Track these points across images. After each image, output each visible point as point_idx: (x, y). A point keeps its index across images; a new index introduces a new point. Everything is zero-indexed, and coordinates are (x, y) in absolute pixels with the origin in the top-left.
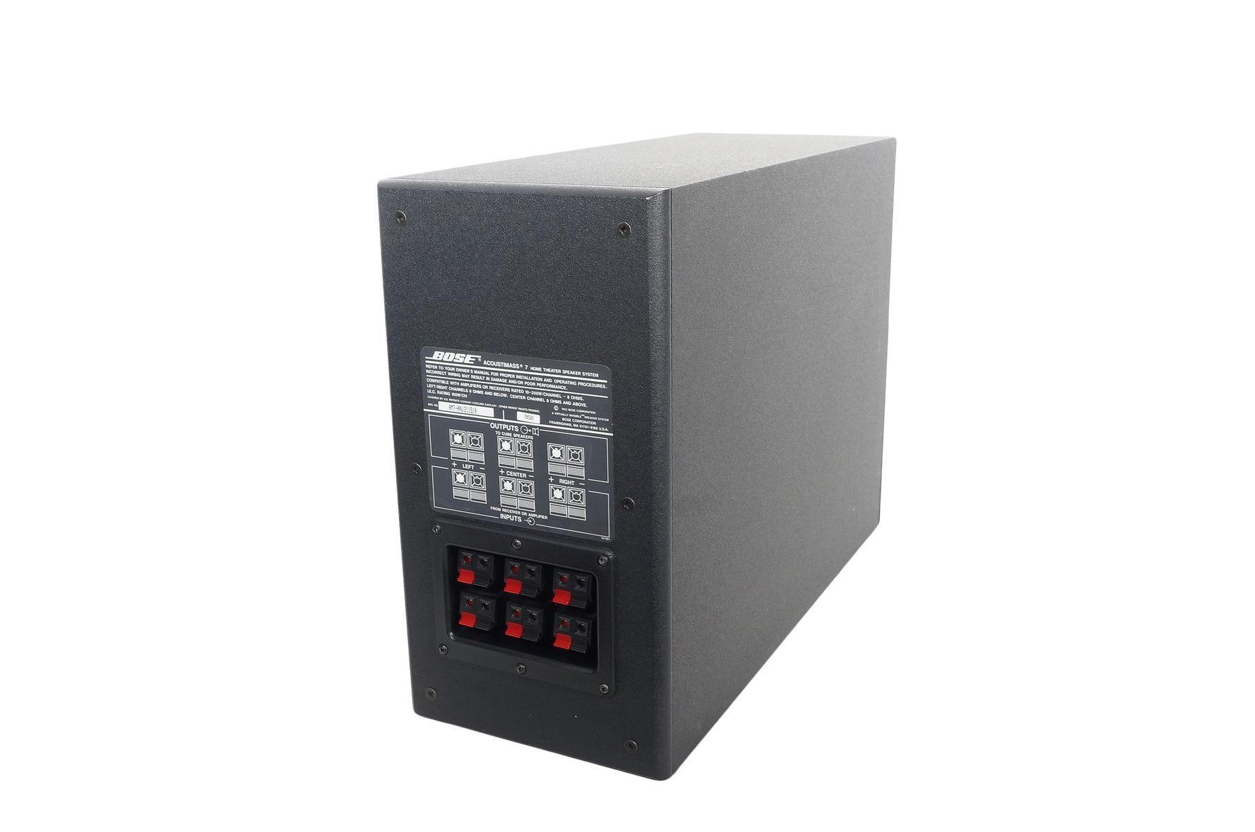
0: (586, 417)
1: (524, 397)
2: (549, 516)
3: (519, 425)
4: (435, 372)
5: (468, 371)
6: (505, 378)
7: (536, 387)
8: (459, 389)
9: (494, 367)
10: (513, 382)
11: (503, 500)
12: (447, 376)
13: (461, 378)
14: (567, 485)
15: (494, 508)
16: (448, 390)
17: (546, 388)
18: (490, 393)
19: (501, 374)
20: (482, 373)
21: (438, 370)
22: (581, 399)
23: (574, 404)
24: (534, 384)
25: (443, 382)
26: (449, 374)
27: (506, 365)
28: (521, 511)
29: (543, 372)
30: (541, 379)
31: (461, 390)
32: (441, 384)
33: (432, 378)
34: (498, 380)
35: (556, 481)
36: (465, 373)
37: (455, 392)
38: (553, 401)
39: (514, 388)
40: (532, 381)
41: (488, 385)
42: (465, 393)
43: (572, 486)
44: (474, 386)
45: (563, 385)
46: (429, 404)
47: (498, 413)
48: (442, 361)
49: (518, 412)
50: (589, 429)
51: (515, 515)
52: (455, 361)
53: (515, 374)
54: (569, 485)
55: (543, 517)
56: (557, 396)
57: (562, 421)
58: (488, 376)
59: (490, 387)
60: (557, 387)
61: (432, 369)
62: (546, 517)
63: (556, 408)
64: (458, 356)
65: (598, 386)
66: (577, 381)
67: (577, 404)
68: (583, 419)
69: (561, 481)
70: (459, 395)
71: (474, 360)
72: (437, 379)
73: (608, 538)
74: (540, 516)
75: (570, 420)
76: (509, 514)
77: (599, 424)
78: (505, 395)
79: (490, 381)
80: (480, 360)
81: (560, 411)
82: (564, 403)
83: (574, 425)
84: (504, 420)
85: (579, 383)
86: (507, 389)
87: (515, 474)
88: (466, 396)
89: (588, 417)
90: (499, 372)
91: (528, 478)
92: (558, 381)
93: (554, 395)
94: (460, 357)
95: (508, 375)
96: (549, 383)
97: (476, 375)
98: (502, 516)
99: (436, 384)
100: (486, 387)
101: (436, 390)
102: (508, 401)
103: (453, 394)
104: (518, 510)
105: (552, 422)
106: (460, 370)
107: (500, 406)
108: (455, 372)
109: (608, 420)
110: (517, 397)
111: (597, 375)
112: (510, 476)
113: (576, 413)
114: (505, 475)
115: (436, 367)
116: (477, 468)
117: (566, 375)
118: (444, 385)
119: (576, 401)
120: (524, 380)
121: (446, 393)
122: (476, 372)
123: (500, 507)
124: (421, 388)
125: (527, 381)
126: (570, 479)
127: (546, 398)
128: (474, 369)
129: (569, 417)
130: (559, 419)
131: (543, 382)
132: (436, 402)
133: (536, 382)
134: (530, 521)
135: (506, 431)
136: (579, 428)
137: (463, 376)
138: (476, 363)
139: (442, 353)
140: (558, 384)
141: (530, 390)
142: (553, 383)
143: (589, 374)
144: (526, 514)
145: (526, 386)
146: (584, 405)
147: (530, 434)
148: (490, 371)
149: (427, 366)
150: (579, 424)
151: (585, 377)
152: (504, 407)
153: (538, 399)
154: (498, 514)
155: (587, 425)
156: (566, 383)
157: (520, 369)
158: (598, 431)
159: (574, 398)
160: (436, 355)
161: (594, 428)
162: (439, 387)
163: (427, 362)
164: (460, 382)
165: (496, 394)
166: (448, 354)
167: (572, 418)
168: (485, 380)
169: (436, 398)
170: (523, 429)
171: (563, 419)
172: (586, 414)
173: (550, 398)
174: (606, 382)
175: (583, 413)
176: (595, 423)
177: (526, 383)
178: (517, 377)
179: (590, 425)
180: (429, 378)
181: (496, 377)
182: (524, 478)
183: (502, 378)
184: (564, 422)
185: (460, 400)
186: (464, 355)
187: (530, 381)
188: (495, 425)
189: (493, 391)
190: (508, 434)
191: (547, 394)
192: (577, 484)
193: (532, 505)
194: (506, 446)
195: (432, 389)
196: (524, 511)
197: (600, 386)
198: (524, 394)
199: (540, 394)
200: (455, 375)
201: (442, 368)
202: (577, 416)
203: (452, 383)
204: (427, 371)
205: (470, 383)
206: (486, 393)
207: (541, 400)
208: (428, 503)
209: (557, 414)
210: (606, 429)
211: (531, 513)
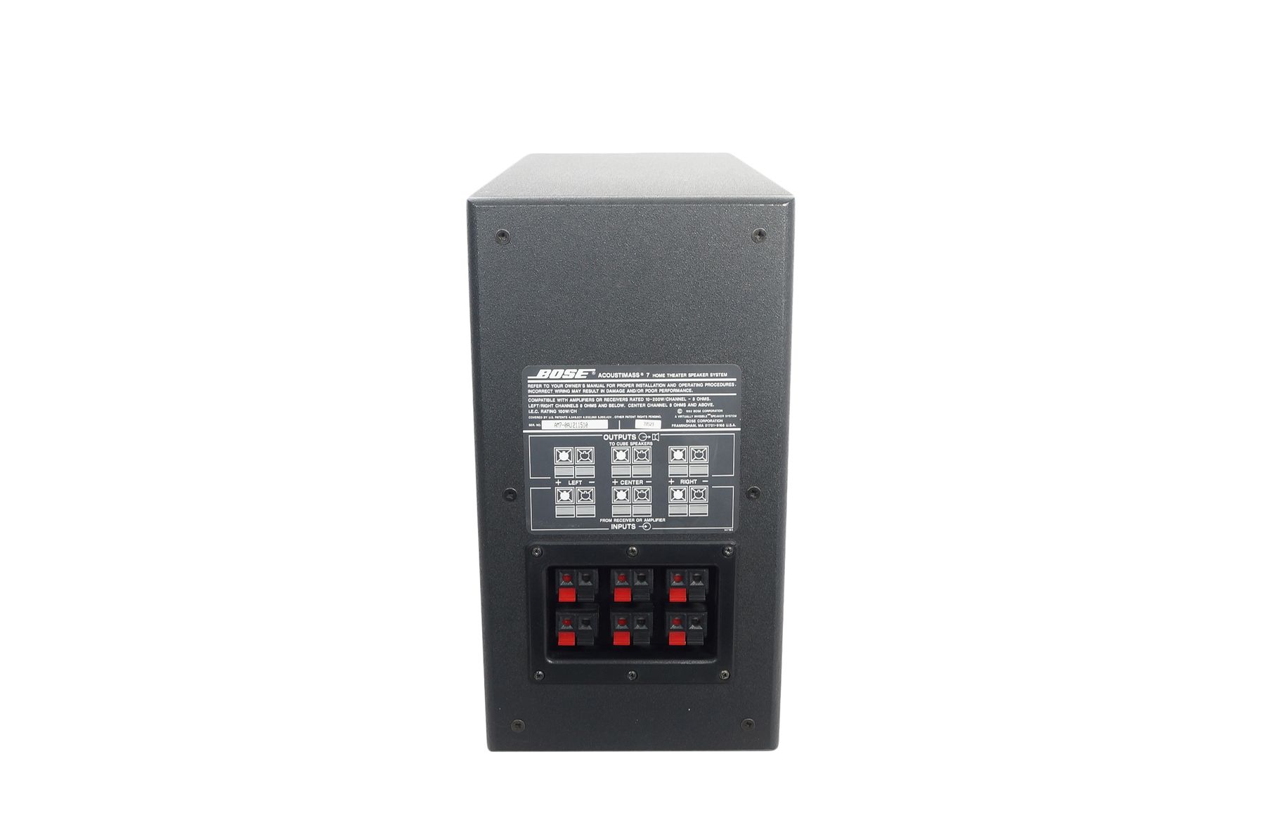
0: (712, 416)
1: (644, 405)
2: (667, 518)
3: (637, 433)
4: (540, 391)
5: (580, 385)
6: (622, 388)
7: (658, 393)
8: (567, 406)
9: (611, 378)
10: (632, 391)
11: (615, 510)
12: (554, 393)
13: (571, 393)
14: (688, 485)
15: (604, 520)
16: (554, 408)
17: (669, 393)
18: (604, 406)
19: (618, 385)
20: (596, 386)
21: (543, 388)
22: (708, 399)
23: (700, 405)
24: (656, 390)
25: (548, 400)
26: (556, 391)
27: (625, 375)
28: (635, 518)
29: (666, 377)
30: (664, 385)
31: (571, 406)
32: (545, 403)
33: (534, 398)
34: (614, 391)
35: (677, 482)
36: (576, 389)
37: (563, 409)
38: (677, 405)
39: (633, 397)
40: (654, 388)
41: (603, 398)
42: (575, 409)
43: (694, 485)
44: (586, 400)
45: (689, 388)
46: (530, 425)
47: (613, 424)
48: (548, 379)
49: (636, 420)
50: (716, 427)
51: (629, 523)
52: (564, 377)
53: (635, 383)
54: (692, 484)
55: (660, 520)
56: (682, 399)
57: (685, 423)
58: (603, 389)
59: (605, 399)
60: (681, 391)
61: (535, 388)
62: (664, 520)
63: (680, 411)
64: (568, 371)
65: (727, 384)
66: (704, 382)
67: (703, 405)
68: (709, 418)
69: (682, 481)
70: (567, 411)
71: (587, 374)
72: (541, 398)
73: (731, 529)
74: (657, 520)
75: (694, 421)
76: (622, 523)
77: (726, 421)
78: (622, 405)
79: (605, 393)
80: (594, 373)
81: (684, 413)
82: (689, 405)
83: (699, 426)
84: (619, 430)
85: (706, 384)
86: (624, 399)
87: (630, 482)
88: (576, 411)
89: (715, 416)
90: (616, 383)
91: (645, 484)
92: (683, 385)
93: (678, 399)
94: (570, 373)
95: (626, 385)
96: (673, 388)
97: (589, 388)
98: (613, 526)
99: (540, 403)
100: (601, 400)
101: (539, 409)
102: (626, 411)
103: (560, 411)
104: (632, 518)
105: (675, 425)
106: (570, 386)
107: (616, 417)
108: (564, 388)
109: (736, 416)
110: (635, 405)
111: (726, 375)
112: (624, 485)
113: (701, 414)
114: (618, 485)
115: (541, 386)
116: (585, 482)
117: (693, 377)
118: (550, 403)
119: (701, 402)
120: (644, 388)
121: (551, 411)
122: (588, 386)
123: (610, 517)
124: (520, 410)
125: (648, 388)
126: (692, 479)
127: (668, 403)
128: (586, 383)
129: (693, 418)
130: (683, 421)
131: (666, 388)
132: (539, 421)
133: (658, 388)
134: (646, 526)
135: (622, 440)
136: (704, 427)
137: (573, 391)
138: (590, 376)
139: (549, 371)
140: (684, 388)
141: (651, 397)
142: (677, 387)
143: (717, 375)
144: (641, 520)
145: (647, 393)
146: (711, 405)
147: (648, 440)
148: (605, 384)
149: (529, 386)
150: (704, 423)
151: (713, 377)
152: (620, 417)
153: (659, 405)
154: (609, 525)
155: (713, 423)
156: (692, 385)
157: (641, 377)
158: (725, 427)
159: (700, 399)
160: (541, 373)
161: (721, 425)
162: (542, 406)
163: (529, 381)
164: (569, 398)
165: (610, 406)
166: (555, 371)
167: (696, 419)
168: (599, 393)
169: (538, 417)
170: (640, 436)
171: (687, 421)
172: (712, 414)
173: (673, 402)
174: (735, 380)
175: (710, 413)
176: (722, 421)
177: (647, 390)
178: (637, 385)
179: (716, 423)
180: (531, 398)
181: (612, 388)
182: (641, 485)
183: (619, 388)
184: (688, 423)
185: (569, 416)
186: (575, 370)
187: (651, 388)
188: (609, 437)
189: (608, 403)
190: (624, 443)
191: (670, 399)
192: (700, 482)
193: (649, 510)
194: (621, 456)
195: (534, 409)
196: (639, 518)
197: (729, 385)
198: (645, 402)
199: (662, 399)
200: (564, 391)
201: (548, 386)
202: (703, 416)
203: (559, 400)
204: (529, 391)
205: (581, 398)
206: (600, 406)
207: (663, 405)
208: (524, 527)
209: (681, 416)
210: (734, 425)
211: (646, 518)
